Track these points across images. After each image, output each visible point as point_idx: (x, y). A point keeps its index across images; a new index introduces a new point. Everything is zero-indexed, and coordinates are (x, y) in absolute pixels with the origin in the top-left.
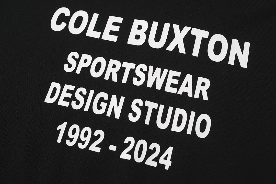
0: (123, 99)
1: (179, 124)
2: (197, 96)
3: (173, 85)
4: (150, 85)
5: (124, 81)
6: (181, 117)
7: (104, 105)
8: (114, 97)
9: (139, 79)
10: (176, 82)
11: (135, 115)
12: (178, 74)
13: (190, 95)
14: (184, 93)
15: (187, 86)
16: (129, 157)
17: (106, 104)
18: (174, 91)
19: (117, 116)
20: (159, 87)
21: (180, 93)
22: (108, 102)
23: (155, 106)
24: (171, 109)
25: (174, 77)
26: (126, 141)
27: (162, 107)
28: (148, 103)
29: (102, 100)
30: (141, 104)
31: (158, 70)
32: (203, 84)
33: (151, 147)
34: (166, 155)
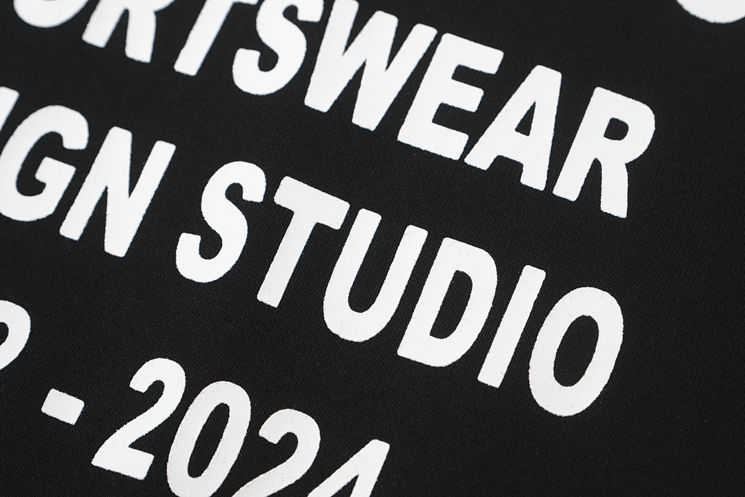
0: (162, 153)
1: (444, 326)
2: (569, 187)
3: (447, 116)
4: (320, 97)
5: (189, 61)
6: (461, 286)
7: (55, 174)
8: (119, 141)
9: (268, 60)
10: (469, 98)
11: (211, 245)
12: (488, 59)
13: (534, 177)
14: (500, 161)
15: (525, 127)
16: (137, 466)
17: (69, 171)
18: (449, 144)
19: (118, 242)
20: (368, 115)
21: (481, 158)
22: (83, 161)
23: (332, 210)
24: (414, 239)
25: (464, 74)
26: (140, 382)
27: (368, 223)
28: (291, 192)
29: (50, 145)
30: (255, 190)
31: (384, 24)
32: (617, 130)
33: (272, 431)
34: (349, 480)
